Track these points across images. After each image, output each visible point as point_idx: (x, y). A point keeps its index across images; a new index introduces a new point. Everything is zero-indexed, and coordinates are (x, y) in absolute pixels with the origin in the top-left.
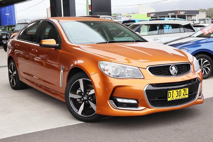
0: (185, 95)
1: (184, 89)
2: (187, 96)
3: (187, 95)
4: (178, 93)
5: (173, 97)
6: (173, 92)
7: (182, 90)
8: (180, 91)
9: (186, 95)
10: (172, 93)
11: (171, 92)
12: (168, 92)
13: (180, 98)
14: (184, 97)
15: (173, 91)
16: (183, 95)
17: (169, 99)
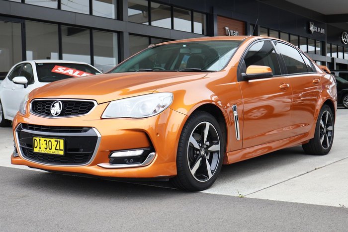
0: (58, 150)
1: (56, 140)
2: (62, 153)
3: (62, 150)
4: (48, 144)
5: (40, 148)
6: (40, 140)
7: (53, 140)
8: (50, 141)
9: (60, 150)
10: (38, 141)
11: (37, 139)
12: (34, 138)
13: (51, 152)
14: (56, 152)
15: (40, 138)
16: (56, 149)
17: (36, 150)
